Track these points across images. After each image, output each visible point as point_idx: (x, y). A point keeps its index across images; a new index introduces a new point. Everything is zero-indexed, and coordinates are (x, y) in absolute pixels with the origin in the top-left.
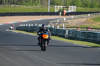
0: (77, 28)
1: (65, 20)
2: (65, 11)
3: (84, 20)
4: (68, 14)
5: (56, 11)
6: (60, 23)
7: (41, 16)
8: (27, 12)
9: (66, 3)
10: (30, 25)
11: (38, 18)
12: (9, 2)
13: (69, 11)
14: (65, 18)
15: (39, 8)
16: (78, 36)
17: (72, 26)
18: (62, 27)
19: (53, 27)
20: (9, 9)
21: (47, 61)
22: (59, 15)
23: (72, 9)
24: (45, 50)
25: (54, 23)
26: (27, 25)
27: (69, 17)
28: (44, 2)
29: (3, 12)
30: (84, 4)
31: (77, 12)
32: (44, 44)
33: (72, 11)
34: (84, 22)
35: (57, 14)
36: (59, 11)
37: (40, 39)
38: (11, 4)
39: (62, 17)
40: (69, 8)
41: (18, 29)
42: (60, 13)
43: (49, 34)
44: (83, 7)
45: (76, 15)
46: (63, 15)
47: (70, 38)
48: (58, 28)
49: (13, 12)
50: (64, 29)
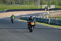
0: (55, 18)
1: (48, 13)
2: (49, 8)
3: (60, 13)
4: (50, 10)
5: (43, 8)
6: (45, 15)
7: (34, 11)
8: (26, 9)
9: (49, 3)
10: (28, 17)
11: (32, 12)
12: (16, 3)
13: (51, 8)
14: (48, 12)
15: (33, 6)
16: (56, 23)
17: (53, 17)
18: (47, 18)
19: (41, 18)
20: (16, 7)
21: (38, 38)
22: (45, 10)
23: (53, 7)
24: (32, 32)
25: (42, 15)
26: (26, 17)
27: (51, 11)
28: (36, 3)
29: (13, 9)
30: (59, 4)
31: (55, 9)
32: (32, 28)
33: (53, 8)
34: (60, 15)
35: (44, 10)
36: (45, 8)
37: (29, 25)
38: (17, 4)
39: (47, 11)
40: (51, 6)
41: (21, 19)
42: (46, 9)
43: (35, 22)
44: (59, 6)
45: (55, 10)
46: (47, 10)
47: (51, 24)
48: (44, 18)
49: (18, 9)
50: (48, 18)
